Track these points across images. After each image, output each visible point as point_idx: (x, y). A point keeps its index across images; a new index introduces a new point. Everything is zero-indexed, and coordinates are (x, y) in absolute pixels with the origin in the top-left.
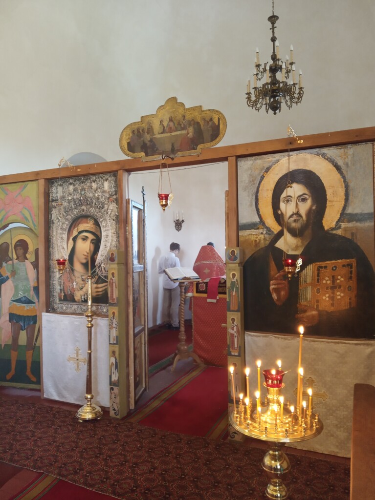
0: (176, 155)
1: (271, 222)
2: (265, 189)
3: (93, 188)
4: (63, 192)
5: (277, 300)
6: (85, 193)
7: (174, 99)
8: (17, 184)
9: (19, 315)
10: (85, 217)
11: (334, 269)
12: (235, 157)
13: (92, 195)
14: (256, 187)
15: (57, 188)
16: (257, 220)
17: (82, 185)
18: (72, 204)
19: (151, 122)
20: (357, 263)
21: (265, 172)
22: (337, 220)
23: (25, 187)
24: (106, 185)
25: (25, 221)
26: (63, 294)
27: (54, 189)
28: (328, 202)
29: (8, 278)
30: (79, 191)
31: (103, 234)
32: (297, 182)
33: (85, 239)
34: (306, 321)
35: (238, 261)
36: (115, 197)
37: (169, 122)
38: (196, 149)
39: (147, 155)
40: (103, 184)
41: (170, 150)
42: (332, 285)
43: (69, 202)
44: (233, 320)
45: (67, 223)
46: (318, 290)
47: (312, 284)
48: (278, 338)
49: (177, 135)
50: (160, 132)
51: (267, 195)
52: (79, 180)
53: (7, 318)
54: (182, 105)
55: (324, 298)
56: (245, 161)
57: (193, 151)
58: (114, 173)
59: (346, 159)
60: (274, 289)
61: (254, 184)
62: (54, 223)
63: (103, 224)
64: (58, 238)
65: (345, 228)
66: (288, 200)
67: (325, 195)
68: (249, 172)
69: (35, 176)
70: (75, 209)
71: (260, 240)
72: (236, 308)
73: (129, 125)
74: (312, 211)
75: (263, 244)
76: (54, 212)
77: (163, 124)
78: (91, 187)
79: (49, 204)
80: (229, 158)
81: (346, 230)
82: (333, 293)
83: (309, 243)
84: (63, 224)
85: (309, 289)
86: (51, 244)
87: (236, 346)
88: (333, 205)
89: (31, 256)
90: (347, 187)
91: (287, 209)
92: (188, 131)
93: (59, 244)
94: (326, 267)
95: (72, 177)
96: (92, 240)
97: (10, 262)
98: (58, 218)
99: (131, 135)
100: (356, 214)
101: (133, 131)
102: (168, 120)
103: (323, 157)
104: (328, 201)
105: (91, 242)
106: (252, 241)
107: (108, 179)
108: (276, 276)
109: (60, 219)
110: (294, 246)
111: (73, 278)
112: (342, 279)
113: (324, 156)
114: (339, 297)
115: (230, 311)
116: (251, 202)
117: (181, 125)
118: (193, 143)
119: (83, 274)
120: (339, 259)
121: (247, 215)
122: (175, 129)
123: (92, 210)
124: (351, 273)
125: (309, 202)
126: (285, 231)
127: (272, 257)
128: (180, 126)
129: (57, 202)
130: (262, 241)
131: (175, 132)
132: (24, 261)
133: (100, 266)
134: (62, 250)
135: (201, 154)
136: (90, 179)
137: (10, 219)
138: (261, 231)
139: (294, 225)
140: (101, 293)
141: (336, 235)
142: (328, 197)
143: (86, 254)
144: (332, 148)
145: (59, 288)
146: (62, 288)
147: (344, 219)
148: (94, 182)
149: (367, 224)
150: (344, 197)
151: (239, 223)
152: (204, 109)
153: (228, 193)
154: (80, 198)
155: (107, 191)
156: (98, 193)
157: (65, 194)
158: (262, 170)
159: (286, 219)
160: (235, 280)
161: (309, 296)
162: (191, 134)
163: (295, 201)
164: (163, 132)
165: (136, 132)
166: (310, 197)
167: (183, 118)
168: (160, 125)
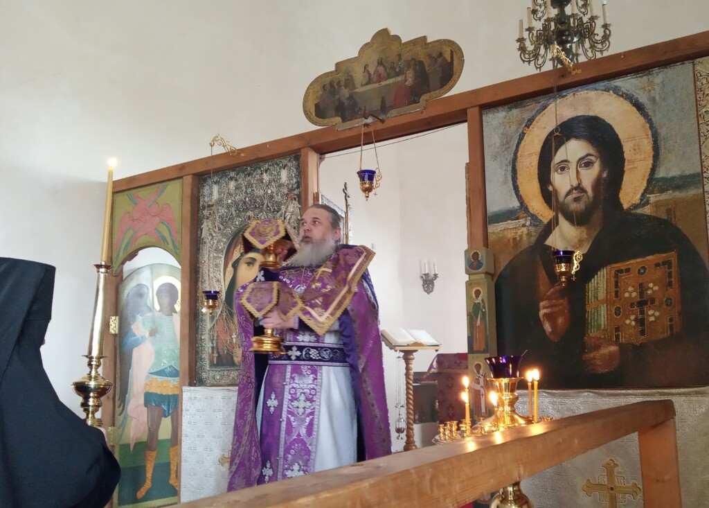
0: (388, 115)
1: (537, 205)
2: (526, 153)
3: (264, 181)
4: (219, 192)
5: (552, 333)
6: (252, 190)
7: (384, 33)
8: (152, 186)
9: (161, 395)
11: (642, 271)
12: (477, 108)
13: (263, 192)
14: (513, 152)
15: (211, 188)
16: (515, 204)
17: (248, 178)
18: (233, 210)
19: (351, 69)
20: (680, 258)
21: (526, 126)
22: (642, 191)
23: (163, 191)
24: (284, 175)
25: (163, 243)
26: (216, 355)
27: (206, 190)
28: (626, 164)
29: (144, 339)
30: (244, 188)
32: (577, 137)
33: (251, 263)
34: (599, 363)
37: (377, 66)
38: (419, 102)
39: (344, 120)
40: (279, 174)
41: (379, 108)
42: (639, 300)
43: (228, 207)
44: (478, 367)
45: (224, 240)
46: (618, 310)
47: (607, 301)
48: (555, 395)
49: (389, 84)
50: (364, 83)
51: (530, 164)
52: (244, 172)
53: (141, 400)
54: (397, 38)
55: (628, 322)
56: (494, 113)
58: (296, 154)
59: (652, 92)
60: (545, 315)
61: (509, 148)
62: (205, 243)
64: (211, 265)
65: (656, 202)
66: (563, 166)
67: (622, 153)
68: (501, 131)
69: (177, 173)
70: (238, 216)
71: (521, 236)
72: (483, 347)
73: (317, 78)
74: (603, 182)
76: (206, 225)
77: (368, 71)
78: (261, 180)
79: (198, 213)
80: (468, 111)
81: (657, 205)
82: (642, 312)
83: (599, 234)
84: (218, 242)
86: (200, 275)
87: (483, 410)
88: (635, 168)
90: (655, 136)
91: (562, 182)
92: (406, 77)
93: (211, 275)
94: (628, 270)
95: (233, 168)
97: (149, 315)
98: (211, 234)
99: (320, 92)
100: (673, 178)
101: (324, 86)
102: (376, 64)
103: (614, 93)
104: (626, 162)
105: (259, 267)
106: (509, 240)
107: (286, 165)
108: (548, 294)
109: (214, 235)
110: (576, 240)
111: (232, 328)
112: (656, 288)
113: (616, 91)
114: (652, 319)
115: (473, 353)
116: (506, 177)
117: (395, 69)
118: (413, 95)
120: (649, 255)
121: (499, 198)
122: (386, 75)
123: (263, 215)
124: (670, 275)
125: (596, 168)
126: (561, 219)
127: (541, 263)
128: (394, 71)
129: (211, 210)
130: (525, 238)
131: (386, 80)
132: (172, 315)
134: (215, 284)
135: (425, 108)
136: (260, 168)
137: (141, 241)
138: (522, 221)
139: (574, 206)
141: (642, 215)
142: (626, 155)
144: (629, 77)
145: (211, 345)
146: (215, 345)
147: (654, 187)
148: (266, 172)
149: (692, 192)
150: (652, 153)
151: (488, 212)
152: (429, 40)
153: (469, 167)
154: (245, 199)
155: (286, 184)
156: (272, 188)
157: (222, 195)
158: (521, 124)
159: (561, 198)
160: (479, 300)
161: (603, 321)
162: (410, 80)
163: (575, 167)
164: (369, 83)
165: (328, 87)
166: (597, 158)
167: (398, 57)
168: (364, 72)
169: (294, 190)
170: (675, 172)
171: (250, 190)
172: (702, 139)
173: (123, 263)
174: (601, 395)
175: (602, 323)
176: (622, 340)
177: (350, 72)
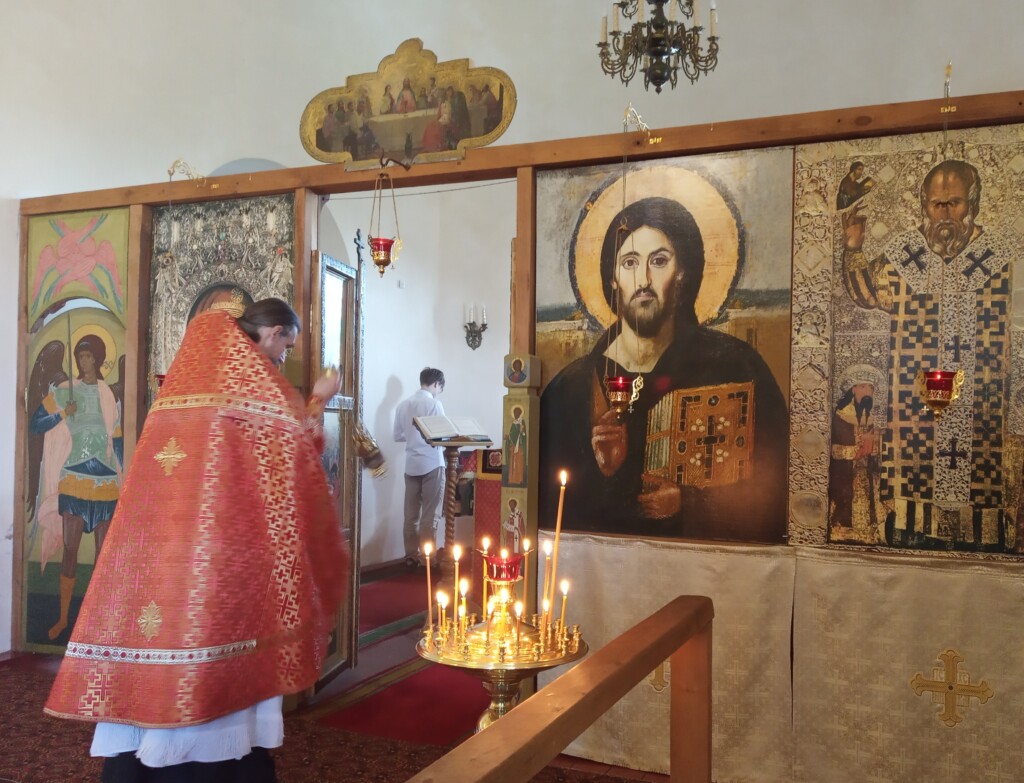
0: (415, 160)
1: (598, 305)
2: (588, 237)
3: (244, 225)
4: (180, 232)
5: (604, 466)
6: (227, 236)
7: (416, 43)
8: (86, 214)
9: (81, 500)
10: (227, 288)
11: (713, 402)
12: (530, 169)
13: (242, 241)
14: (572, 233)
15: (169, 226)
16: (572, 300)
17: (221, 218)
18: (200, 259)
19: (367, 88)
20: (756, 390)
21: (589, 200)
22: (721, 303)
24: (271, 219)
25: (100, 295)
27: (162, 228)
28: (705, 267)
29: (58, 418)
30: (216, 231)
32: (650, 225)
34: (657, 507)
35: (526, 382)
37: (403, 90)
39: (356, 157)
40: (264, 218)
41: (404, 148)
42: (707, 435)
43: (193, 254)
44: (513, 504)
45: (187, 300)
46: (682, 444)
47: (671, 433)
48: (601, 541)
49: (417, 118)
50: (384, 110)
51: (592, 251)
52: (215, 209)
53: (55, 505)
54: (432, 56)
55: (692, 460)
56: (551, 177)
57: (449, 152)
58: (288, 195)
59: (743, 180)
60: (599, 442)
61: (568, 226)
62: (160, 301)
64: (168, 332)
65: (737, 320)
66: (631, 260)
67: (701, 252)
68: (558, 202)
69: (123, 199)
70: (206, 269)
71: (576, 342)
72: (521, 479)
73: (320, 94)
74: (676, 285)
75: (581, 351)
76: (162, 277)
78: (240, 224)
79: (151, 258)
80: (518, 170)
81: (737, 323)
82: (710, 451)
83: (668, 350)
84: (178, 302)
85: (666, 442)
86: (153, 344)
88: (716, 274)
89: (110, 373)
90: (742, 237)
91: (629, 280)
92: (440, 111)
93: (169, 346)
94: (697, 399)
95: (200, 201)
97: (66, 384)
98: (169, 290)
99: (325, 114)
100: (758, 292)
101: (330, 107)
102: (402, 86)
103: (699, 174)
104: (706, 264)
106: (561, 345)
107: (274, 207)
108: (604, 417)
109: (173, 291)
110: (640, 355)
112: (727, 424)
113: (701, 170)
114: (720, 460)
115: (508, 485)
116: (561, 264)
117: (426, 97)
118: (450, 137)
120: (723, 383)
122: (413, 105)
123: (241, 273)
124: (744, 410)
125: (671, 266)
126: (625, 326)
127: (597, 377)
128: (425, 100)
129: (169, 256)
130: (580, 345)
131: (414, 110)
132: (96, 383)
135: (464, 159)
136: (238, 207)
138: (578, 323)
139: (640, 312)
141: (719, 333)
142: (707, 256)
144: (718, 156)
147: (735, 301)
148: (247, 213)
149: (777, 312)
150: (736, 258)
151: (537, 306)
152: (473, 66)
153: (516, 244)
154: (217, 246)
155: (273, 233)
156: (254, 237)
157: (185, 237)
158: (583, 198)
159: (627, 299)
160: (519, 421)
161: (665, 457)
162: (445, 116)
163: (645, 263)
164: (391, 111)
165: (335, 108)
166: (672, 255)
167: (430, 82)
168: (385, 95)
169: (285, 242)
170: (760, 285)
171: (224, 235)
172: (796, 247)
173: (43, 316)
174: (655, 546)
175: (664, 459)
176: (685, 482)
177: (366, 92)
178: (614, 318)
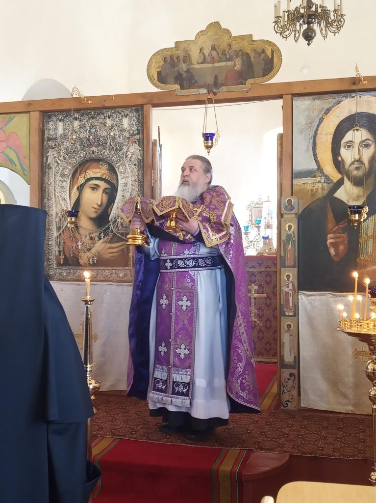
0: (220, 90)
1: (330, 169)
2: (324, 132)
3: (107, 125)
4: (64, 128)
5: (335, 256)
6: (96, 131)
7: (217, 24)
10: (97, 161)
12: (291, 95)
13: (106, 134)
14: (314, 130)
15: (56, 124)
16: (315, 167)
17: (92, 121)
18: (78, 144)
19: (189, 49)
21: (325, 113)
23: (9, 121)
24: (126, 122)
25: (10, 164)
26: (62, 257)
27: (51, 125)
30: (88, 128)
31: (121, 182)
33: (95, 188)
36: (137, 137)
37: (211, 50)
38: (245, 84)
39: (182, 88)
40: (121, 120)
41: (213, 83)
43: (73, 142)
44: (288, 276)
45: (70, 168)
47: (374, 237)
48: (336, 295)
49: (221, 66)
50: (200, 62)
51: (326, 140)
52: (87, 115)
54: (228, 32)
56: (301, 101)
57: (241, 86)
58: (138, 108)
60: (331, 243)
61: (311, 127)
62: (51, 168)
63: (120, 170)
64: (57, 186)
66: (349, 145)
68: (306, 113)
69: (25, 107)
70: (82, 150)
71: (317, 189)
72: (292, 263)
73: (159, 51)
74: (375, 159)
75: (320, 194)
76: (51, 155)
77: (203, 53)
78: (104, 124)
79: (44, 143)
80: (283, 96)
83: (371, 193)
84: (63, 169)
85: (371, 242)
86: (46, 194)
87: (291, 305)
91: (347, 155)
92: (235, 63)
93: (57, 194)
95: (77, 110)
96: (105, 189)
98: (57, 162)
99: (162, 63)
101: (165, 58)
102: (210, 48)
105: (103, 192)
106: (308, 191)
107: (128, 115)
108: (334, 229)
109: (59, 162)
110: (355, 196)
111: (78, 236)
115: (286, 267)
116: (308, 147)
117: (226, 55)
118: (242, 77)
119: (91, 232)
121: (303, 161)
122: (218, 59)
123: (106, 153)
125: (372, 149)
126: (346, 180)
127: (330, 208)
128: (224, 56)
129: (56, 142)
130: (320, 191)
131: (219, 62)
133: (116, 221)
134: (61, 202)
135: (250, 90)
136: (103, 114)
138: (318, 179)
139: (355, 173)
140: (116, 254)
143: (96, 206)
146: (61, 249)
148: (109, 118)
151: (293, 170)
152: (254, 38)
154: (89, 137)
155: (127, 130)
156: (114, 131)
157: (67, 131)
158: (321, 111)
159: (347, 166)
160: (291, 232)
162: (238, 66)
163: (357, 146)
164: (204, 61)
165: (169, 59)
166: (373, 143)
167: (228, 47)
168: (200, 53)
169: (135, 135)
171: (94, 130)
175: (370, 251)
177: (188, 51)
178: (340, 176)
